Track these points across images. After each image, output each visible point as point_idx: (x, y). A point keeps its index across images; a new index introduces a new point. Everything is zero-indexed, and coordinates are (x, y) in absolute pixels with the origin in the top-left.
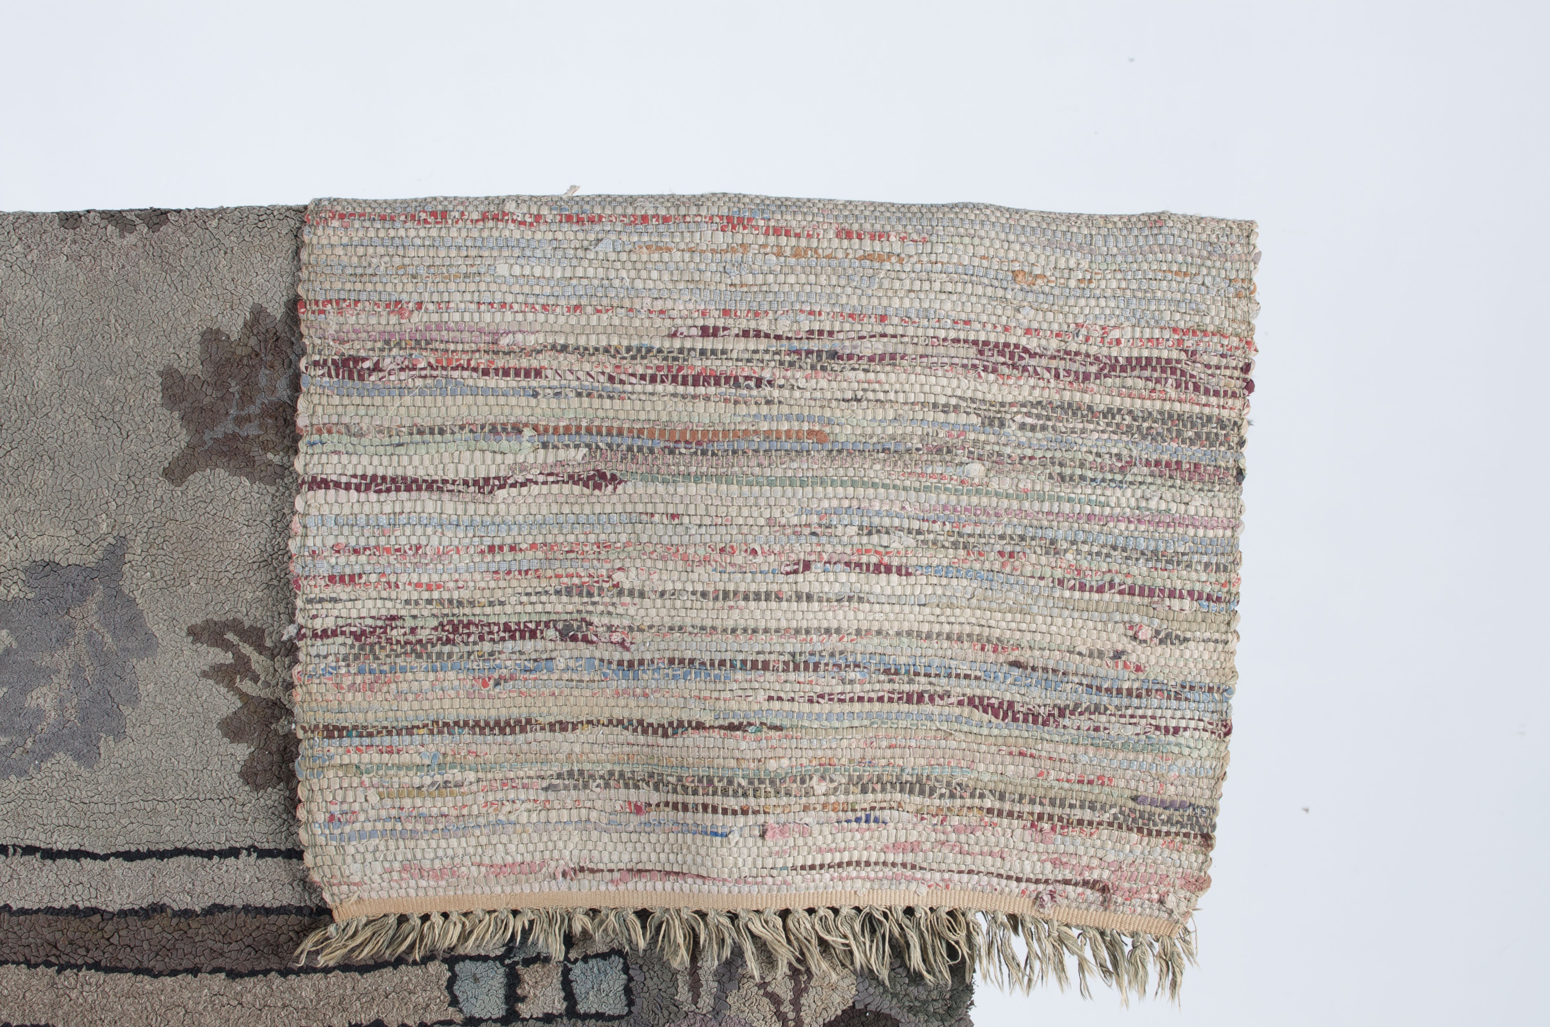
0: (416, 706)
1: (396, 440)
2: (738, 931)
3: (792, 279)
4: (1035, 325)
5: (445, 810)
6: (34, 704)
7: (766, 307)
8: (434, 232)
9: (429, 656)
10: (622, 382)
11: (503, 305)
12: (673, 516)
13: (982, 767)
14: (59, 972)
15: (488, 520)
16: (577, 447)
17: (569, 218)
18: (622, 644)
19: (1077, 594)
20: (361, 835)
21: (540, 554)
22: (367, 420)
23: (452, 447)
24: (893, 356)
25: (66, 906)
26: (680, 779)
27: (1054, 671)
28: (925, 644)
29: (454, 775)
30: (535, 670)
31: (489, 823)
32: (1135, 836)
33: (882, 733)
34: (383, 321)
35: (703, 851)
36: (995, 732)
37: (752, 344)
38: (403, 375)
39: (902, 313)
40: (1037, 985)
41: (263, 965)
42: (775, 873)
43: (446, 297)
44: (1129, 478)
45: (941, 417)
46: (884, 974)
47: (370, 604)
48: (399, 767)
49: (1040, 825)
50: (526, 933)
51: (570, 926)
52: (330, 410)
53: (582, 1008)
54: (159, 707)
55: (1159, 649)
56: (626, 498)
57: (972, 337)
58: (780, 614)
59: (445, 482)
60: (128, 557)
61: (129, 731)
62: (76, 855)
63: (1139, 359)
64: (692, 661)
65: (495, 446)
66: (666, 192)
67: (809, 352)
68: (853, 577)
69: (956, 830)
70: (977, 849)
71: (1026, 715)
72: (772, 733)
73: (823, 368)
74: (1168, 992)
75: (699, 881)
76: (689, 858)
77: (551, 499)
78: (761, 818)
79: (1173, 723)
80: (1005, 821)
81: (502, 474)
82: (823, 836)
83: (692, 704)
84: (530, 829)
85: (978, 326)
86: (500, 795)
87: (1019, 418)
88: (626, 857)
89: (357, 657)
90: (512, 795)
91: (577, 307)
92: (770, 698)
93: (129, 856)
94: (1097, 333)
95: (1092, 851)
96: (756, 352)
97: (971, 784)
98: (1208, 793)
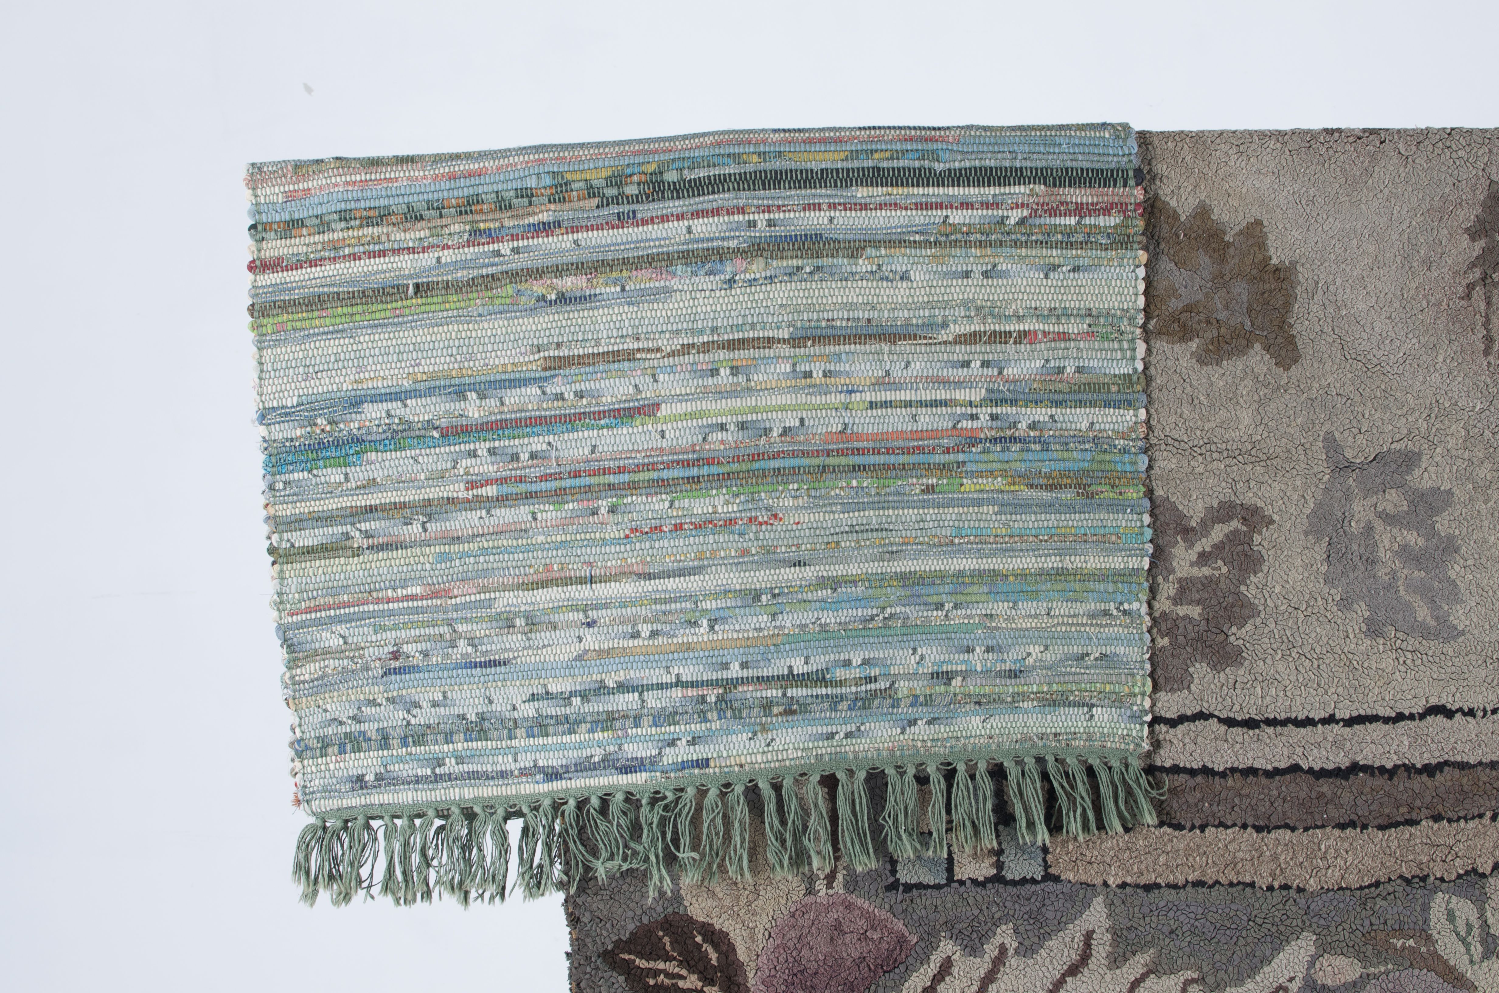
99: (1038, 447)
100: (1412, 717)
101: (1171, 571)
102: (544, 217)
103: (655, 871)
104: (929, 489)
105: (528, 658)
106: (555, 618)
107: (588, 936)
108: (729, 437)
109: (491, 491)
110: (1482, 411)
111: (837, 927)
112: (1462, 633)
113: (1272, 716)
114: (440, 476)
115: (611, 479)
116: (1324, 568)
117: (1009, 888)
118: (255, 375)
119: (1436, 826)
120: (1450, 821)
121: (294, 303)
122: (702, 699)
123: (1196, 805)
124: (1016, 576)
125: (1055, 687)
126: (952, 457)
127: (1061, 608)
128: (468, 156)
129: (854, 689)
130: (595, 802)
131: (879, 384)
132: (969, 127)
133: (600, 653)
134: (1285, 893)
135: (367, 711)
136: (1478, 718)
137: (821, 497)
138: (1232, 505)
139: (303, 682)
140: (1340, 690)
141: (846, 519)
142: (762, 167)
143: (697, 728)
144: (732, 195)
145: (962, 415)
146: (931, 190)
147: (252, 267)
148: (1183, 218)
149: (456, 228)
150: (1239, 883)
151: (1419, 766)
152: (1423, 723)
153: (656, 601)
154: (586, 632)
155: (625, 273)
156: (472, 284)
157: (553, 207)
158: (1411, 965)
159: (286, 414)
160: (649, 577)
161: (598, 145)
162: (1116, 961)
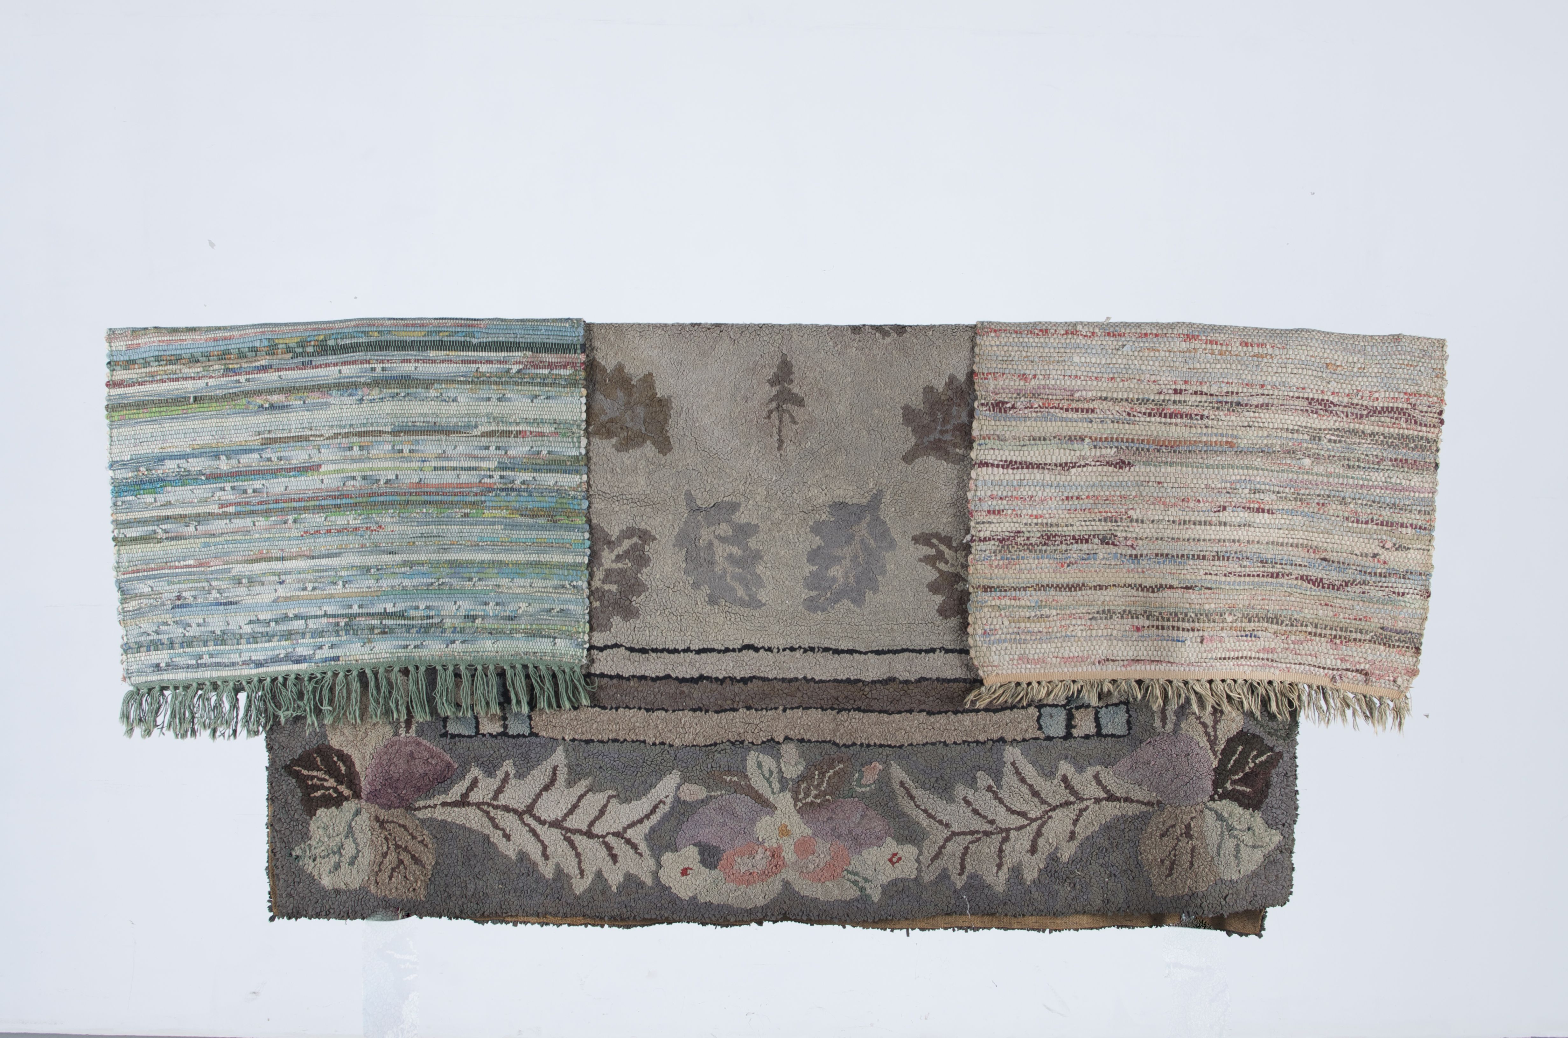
0: (1028, 576)
1: (1022, 443)
2: (1188, 690)
3: (1218, 366)
4: (1337, 390)
5: (1041, 629)
6: (832, 574)
7: (1205, 380)
8: (1042, 340)
9: (1036, 551)
10: (1134, 416)
11: (1076, 377)
12: (1159, 483)
13: (1307, 611)
14: (838, 713)
15: (1066, 483)
16: (1111, 448)
17: (1109, 334)
18: (1132, 546)
19: (1355, 525)
20: (999, 641)
21: (1091, 501)
22: (1008, 433)
23: (1050, 447)
24: (1267, 405)
25: (844, 678)
26: (1160, 613)
27: (1343, 563)
28: (1280, 548)
29: (1046, 611)
30: (1088, 559)
31: (1061, 636)
32: (1382, 647)
33: (1259, 593)
34: (1017, 384)
35: (1172, 650)
36: (1314, 593)
37: (1199, 398)
38: (1026, 411)
39: (1272, 384)
40: (1332, 722)
41: (945, 708)
42: (1207, 661)
43: (1048, 372)
44: (1382, 467)
45: (1290, 435)
46: (1258, 714)
47: (1007, 525)
48: (1019, 607)
49: (1334, 641)
50: (1079, 692)
51: (1102, 689)
52: (990, 428)
53: (1104, 732)
54: (896, 576)
55: (1395, 553)
56: (1135, 474)
57: (1306, 396)
58: (1211, 532)
59: (1046, 464)
60: (883, 500)
61: (881, 588)
62: (851, 652)
63: (1387, 408)
64: (1167, 555)
65: (1071, 447)
66: (1154, 321)
67: (1226, 402)
68: (1246, 514)
69: (1293, 643)
70: (1304, 652)
71: (1329, 585)
72: (1207, 591)
73: (1233, 411)
74: (1397, 728)
75: (1169, 665)
76: (1164, 653)
77: (1097, 473)
78: (1201, 633)
79: (1402, 591)
80: (1318, 639)
81: (1074, 461)
82: (1230, 643)
83: (1167, 576)
84: (1082, 639)
85: (1309, 391)
86: (1068, 622)
87: (1328, 436)
88: (1131, 654)
89: (1000, 551)
90: (1074, 622)
91: (1112, 379)
92: (1206, 574)
93: (878, 653)
94: (1367, 394)
95: (1360, 655)
96: (1200, 402)
97: (1301, 619)
98: (1418, 626)
99: (526, 494)
100: (734, 650)
101: (601, 565)
102: (263, 363)
103: (308, 716)
104: (466, 515)
105: (248, 601)
106: (264, 579)
107: (277, 757)
108: (357, 483)
109: (231, 509)
110: (776, 481)
111: (412, 755)
112: (765, 605)
113: (654, 647)
114: (204, 501)
115: (295, 504)
116: (684, 565)
117: (510, 739)
118: (108, 443)
119: (748, 713)
120: (756, 710)
121: (129, 405)
122: (337, 624)
123: (613, 696)
124: (513, 564)
125: (534, 626)
126: (478, 498)
127: (538, 583)
128: (225, 328)
129: (420, 622)
130: (280, 679)
131: (439, 457)
132: (494, 319)
133: (286, 598)
134: (662, 747)
135: (163, 628)
136: (775, 653)
137: (406, 518)
138: (633, 529)
139: (129, 611)
140: (693, 634)
141: (419, 530)
142: (380, 338)
143: (334, 639)
144: (363, 353)
145: (484, 475)
146: (470, 353)
147: (108, 385)
148: (608, 371)
149: (217, 367)
150: (637, 741)
151: (738, 678)
152: (740, 654)
153: (316, 571)
154: (279, 587)
155: (306, 394)
156: (224, 398)
157: (268, 357)
158: (735, 792)
159: (124, 465)
160: (313, 558)
161: (295, 324)
162: (570, 784)
